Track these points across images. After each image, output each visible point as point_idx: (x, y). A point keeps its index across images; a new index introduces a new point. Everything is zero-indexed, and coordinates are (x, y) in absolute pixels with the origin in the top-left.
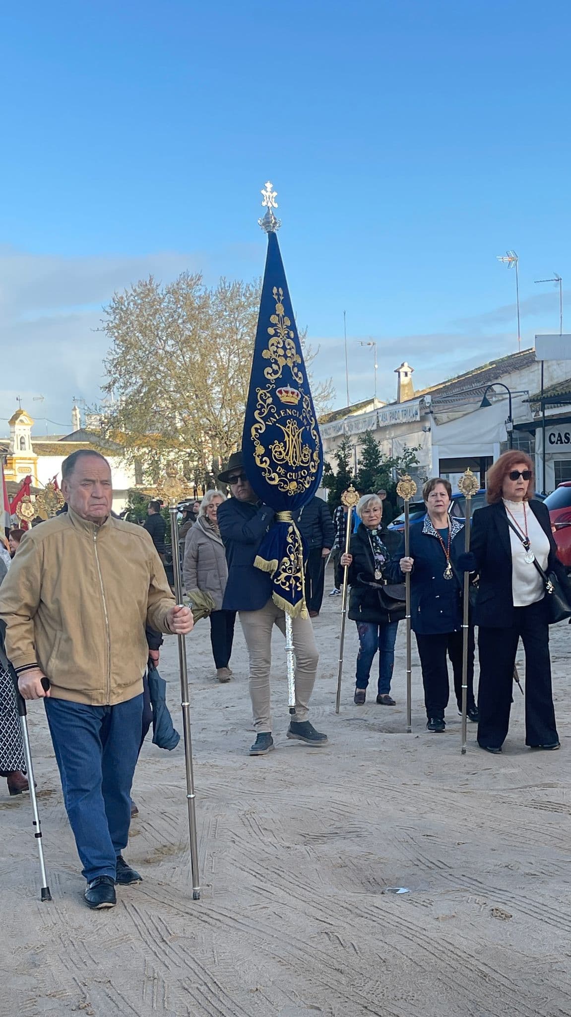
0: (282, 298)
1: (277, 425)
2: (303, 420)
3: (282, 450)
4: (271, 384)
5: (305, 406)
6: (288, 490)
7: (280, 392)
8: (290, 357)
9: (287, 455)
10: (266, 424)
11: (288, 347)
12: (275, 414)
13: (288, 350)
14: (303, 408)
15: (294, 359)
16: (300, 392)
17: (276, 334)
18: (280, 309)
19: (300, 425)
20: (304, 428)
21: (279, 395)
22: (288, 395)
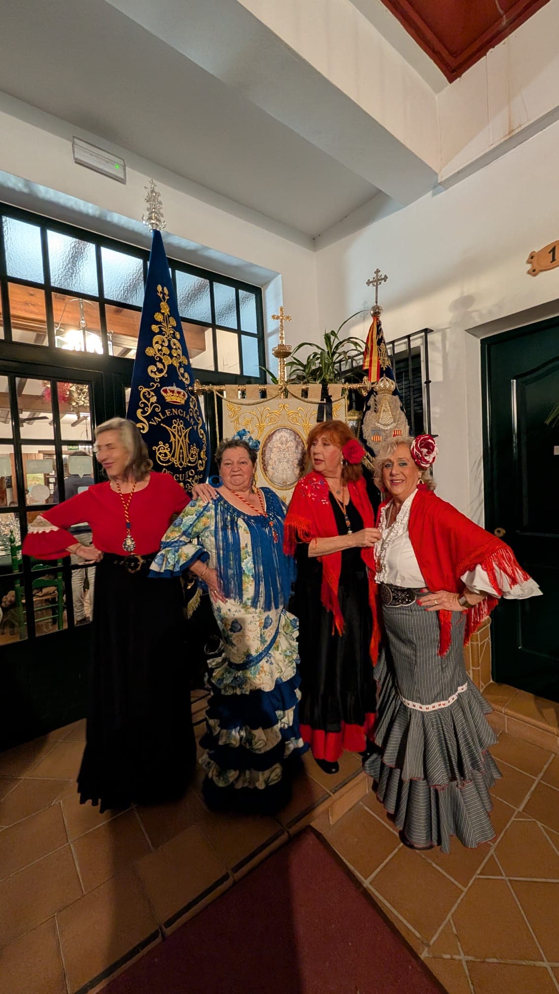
0: (167, 297)
1: (162, 425)
2: (190, 420)
3: (166, 451)
4: (155, 382)
5: (192, 406)
7: (165, 391)
8: (176, 357)
9: (173, 456)
10: (149, 424)
11: (174, 347)
12: (160, 414)
13: (174, 350)
14: (190, 408)
15: (181, 360)
16: (187, 393)
17: (161, 332)
18: (165, 308)
19: (187, 425)
20: (191, 427)
21: (164, 394)
22: (174, 395)
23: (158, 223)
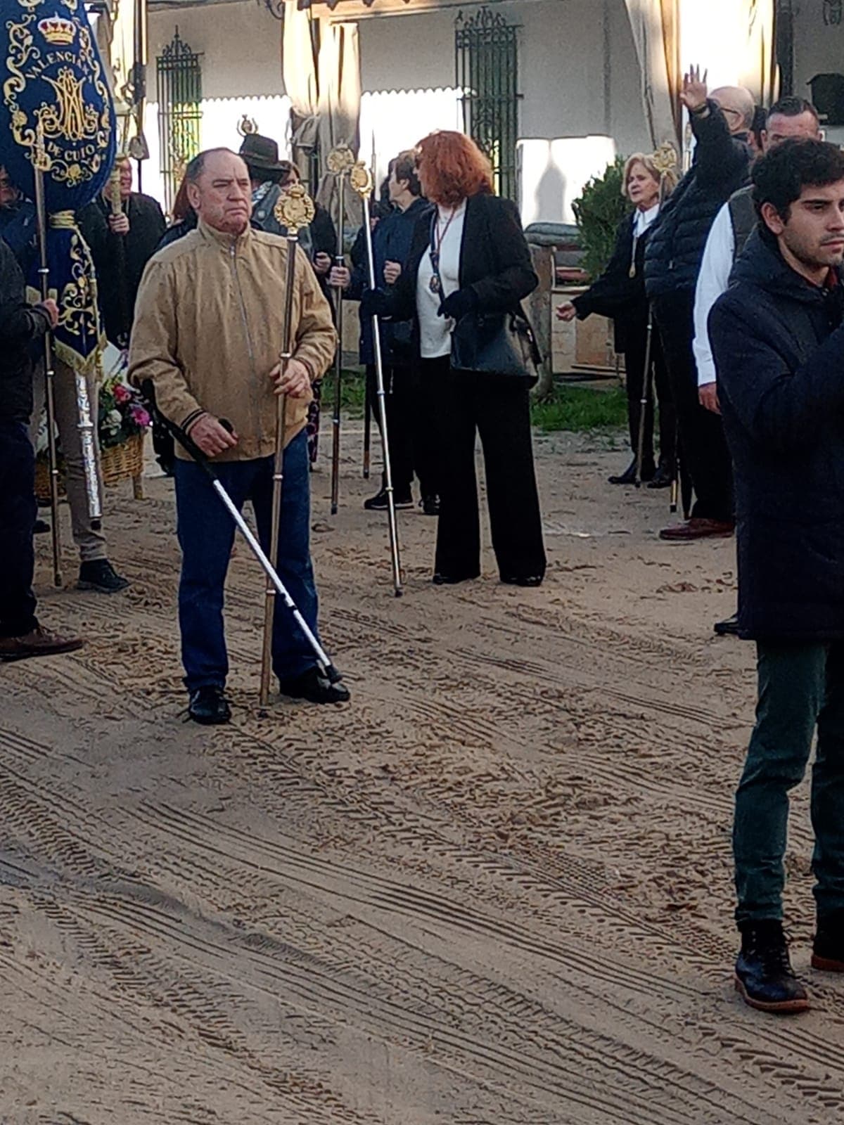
1: (43, 77)
2: (82, 66)
3: (54, 117)
4: (29, 14)
5: (83, 44)
6: (67, 179)
9: (62, 123)
10: (26, 78)
12: (40, 62)
14: (81, 48)
16: (75, 23)
19: (78, 75)
20: (84, 79)
21: (44, 32)
22: (57, 30)
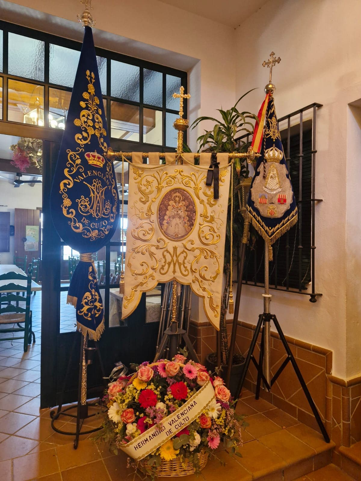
0: (93, 81)
1: (84, 182)
2: (106, 180)
3: (87, 204)
4: (81, 148)
5: (108, 170)
6: (91, 237)
7: (88, 156)
8: (98, 129)
9: (91, 208)
10: (74, 181)
12: (83, 174)
13: (97, 123)
14: (106, 171)
15: (101, 132)
16: (105, 158)
17: (87, 108)
18: (91, 88)
19: (104, 184)
20: (106, 187)
21: (87, 158)
22: (95, 159)
23: (90, 21)
